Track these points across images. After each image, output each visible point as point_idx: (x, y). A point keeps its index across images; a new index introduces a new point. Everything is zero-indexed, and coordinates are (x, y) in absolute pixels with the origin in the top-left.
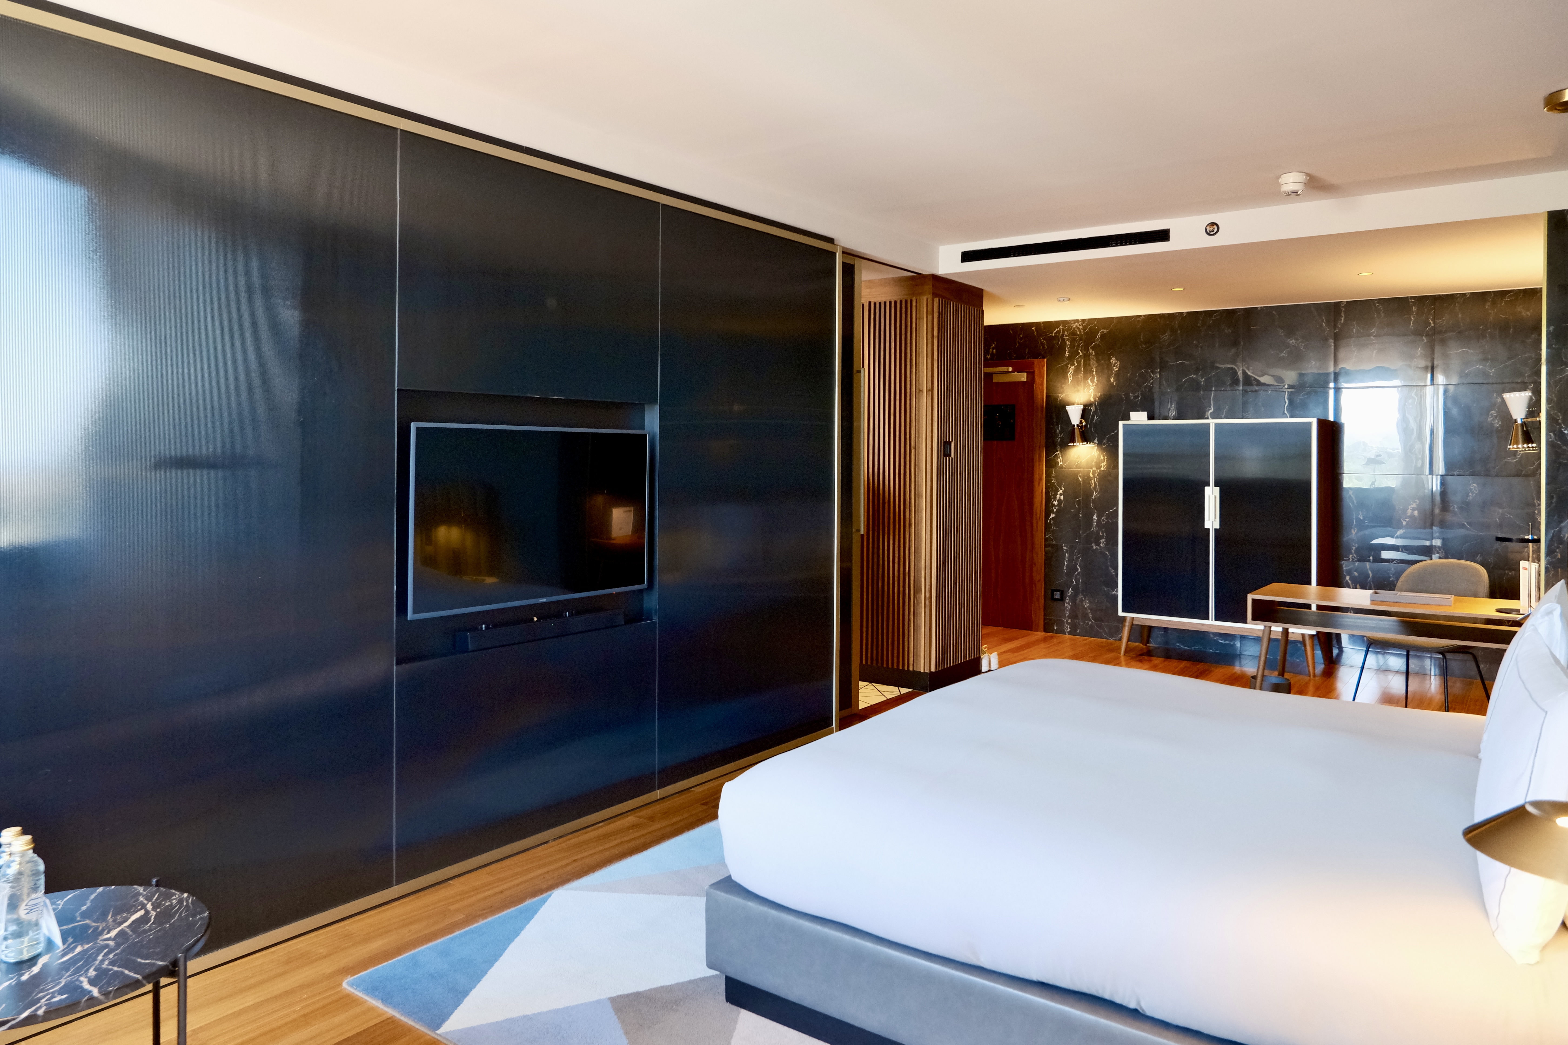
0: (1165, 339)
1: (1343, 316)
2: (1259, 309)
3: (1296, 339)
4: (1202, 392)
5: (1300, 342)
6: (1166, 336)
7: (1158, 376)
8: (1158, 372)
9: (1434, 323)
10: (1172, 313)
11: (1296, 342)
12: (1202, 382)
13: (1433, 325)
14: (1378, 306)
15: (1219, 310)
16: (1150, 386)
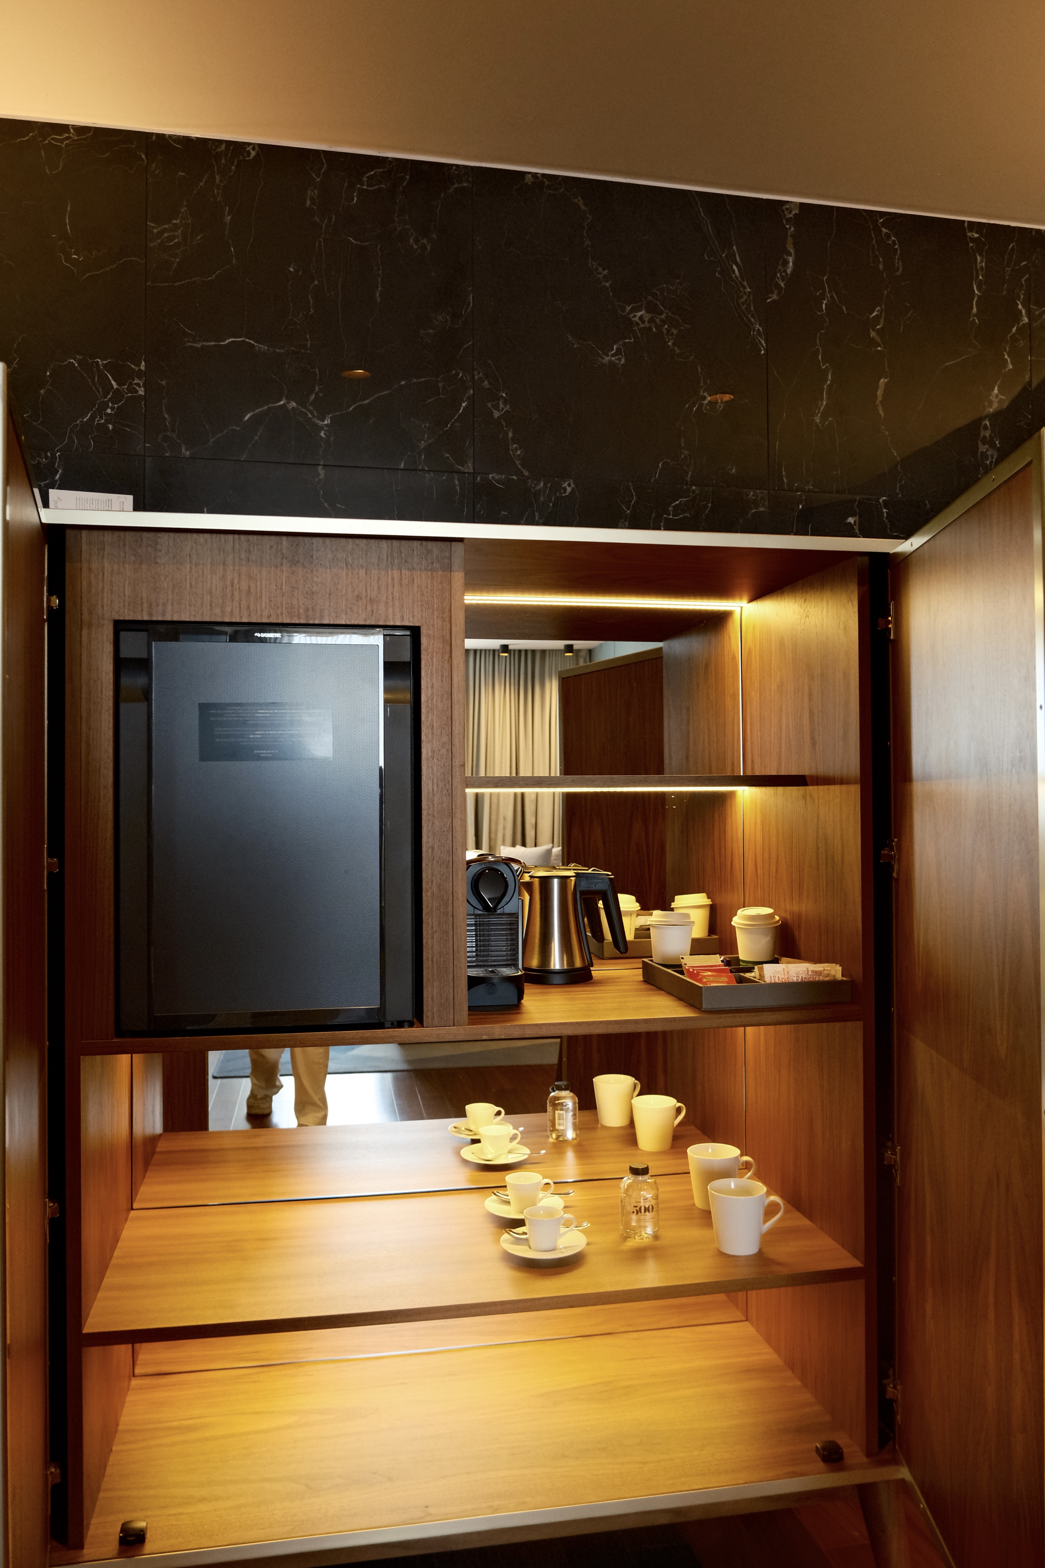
0: (169, 239)
1: (792, 251)
2: (529, 179)
3: (651, 308)
4: (321, 472)
5: (664, 322)
6: (176, 228)
7: (141, 392)
8: (140, 374)
9: (1029, 313)
10: (198, 139)
11: (651, 321)
12: (321, 428)
13: (1026, 320)
14: (888, 236)
15: (385, 159)
16: (104, 427)
